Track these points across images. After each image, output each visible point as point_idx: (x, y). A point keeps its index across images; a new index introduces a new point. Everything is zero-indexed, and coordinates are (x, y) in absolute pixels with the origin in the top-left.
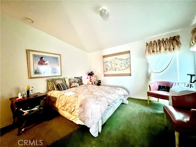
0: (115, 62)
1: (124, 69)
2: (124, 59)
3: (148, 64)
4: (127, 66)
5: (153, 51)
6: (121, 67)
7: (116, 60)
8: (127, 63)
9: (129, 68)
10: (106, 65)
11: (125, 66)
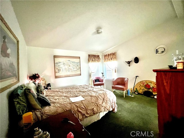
0: (68, 64)
1: (76, 70)
2: (76, 62)
3: (89, 67)
4: (78, 67)
5: (93, 60)
6: (74, 68)
7: (68, 62)
8: (78, 65)
9: (79, 70)
10: (59, 66)
11: (77, 68)
